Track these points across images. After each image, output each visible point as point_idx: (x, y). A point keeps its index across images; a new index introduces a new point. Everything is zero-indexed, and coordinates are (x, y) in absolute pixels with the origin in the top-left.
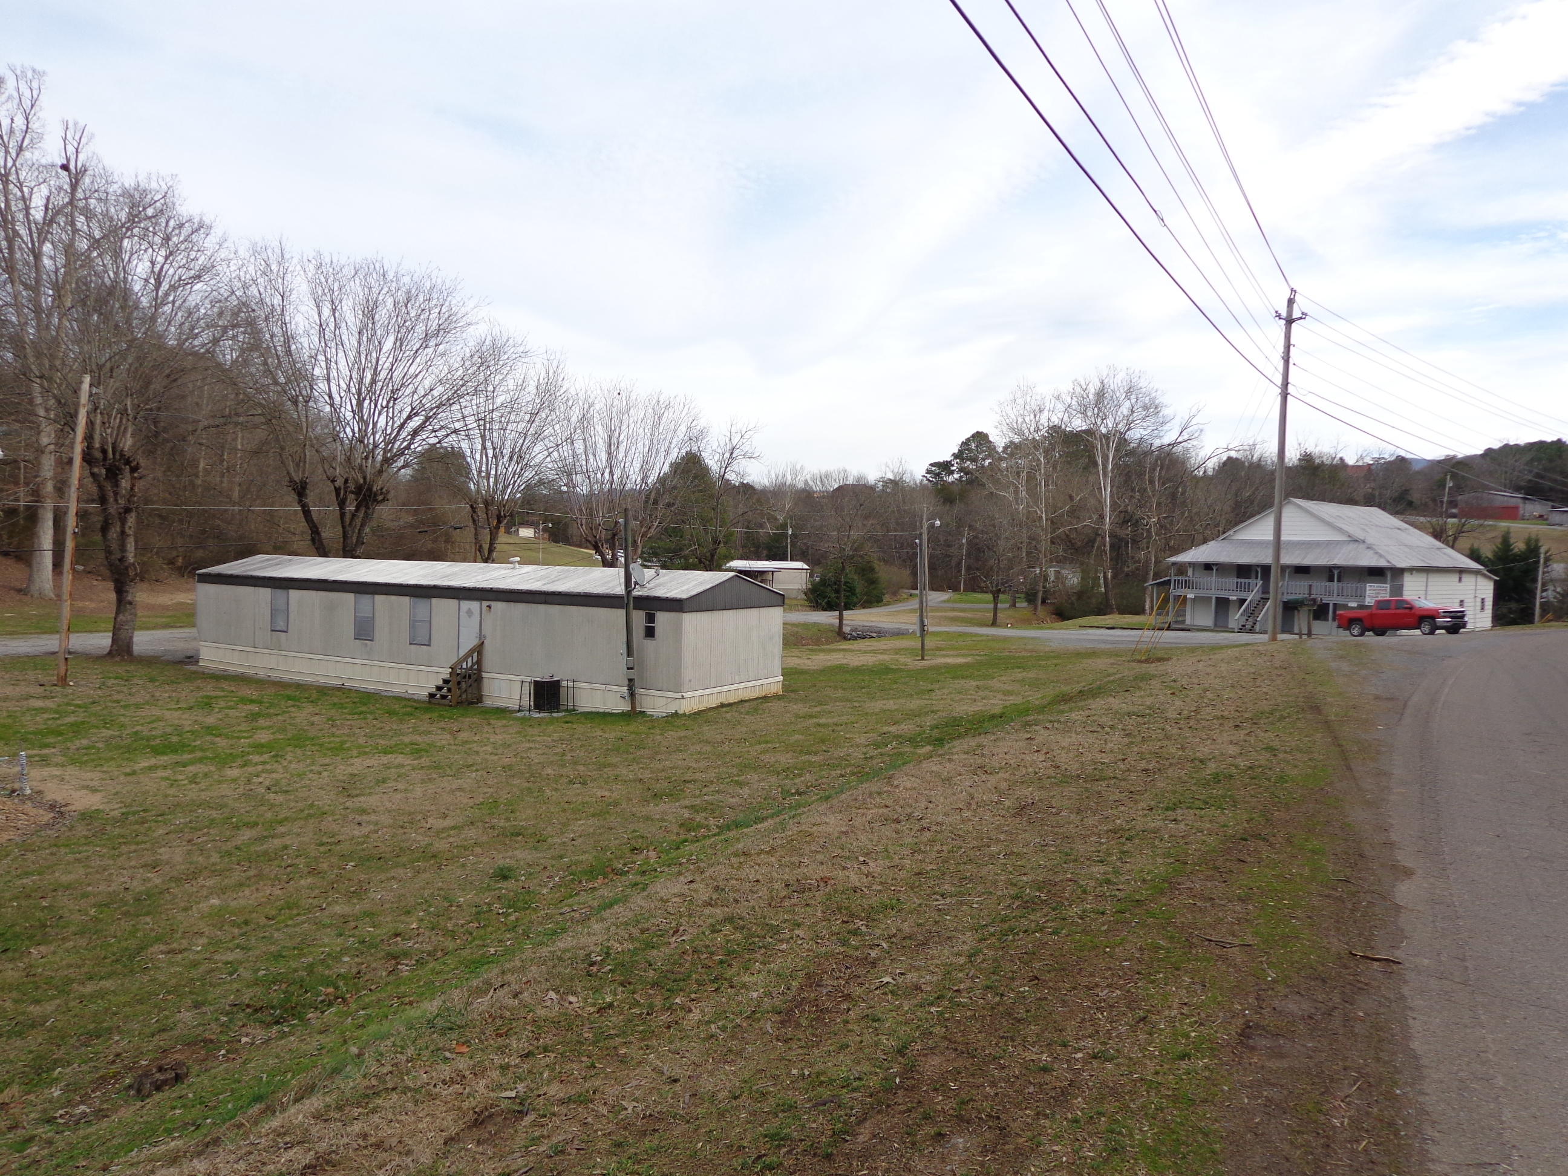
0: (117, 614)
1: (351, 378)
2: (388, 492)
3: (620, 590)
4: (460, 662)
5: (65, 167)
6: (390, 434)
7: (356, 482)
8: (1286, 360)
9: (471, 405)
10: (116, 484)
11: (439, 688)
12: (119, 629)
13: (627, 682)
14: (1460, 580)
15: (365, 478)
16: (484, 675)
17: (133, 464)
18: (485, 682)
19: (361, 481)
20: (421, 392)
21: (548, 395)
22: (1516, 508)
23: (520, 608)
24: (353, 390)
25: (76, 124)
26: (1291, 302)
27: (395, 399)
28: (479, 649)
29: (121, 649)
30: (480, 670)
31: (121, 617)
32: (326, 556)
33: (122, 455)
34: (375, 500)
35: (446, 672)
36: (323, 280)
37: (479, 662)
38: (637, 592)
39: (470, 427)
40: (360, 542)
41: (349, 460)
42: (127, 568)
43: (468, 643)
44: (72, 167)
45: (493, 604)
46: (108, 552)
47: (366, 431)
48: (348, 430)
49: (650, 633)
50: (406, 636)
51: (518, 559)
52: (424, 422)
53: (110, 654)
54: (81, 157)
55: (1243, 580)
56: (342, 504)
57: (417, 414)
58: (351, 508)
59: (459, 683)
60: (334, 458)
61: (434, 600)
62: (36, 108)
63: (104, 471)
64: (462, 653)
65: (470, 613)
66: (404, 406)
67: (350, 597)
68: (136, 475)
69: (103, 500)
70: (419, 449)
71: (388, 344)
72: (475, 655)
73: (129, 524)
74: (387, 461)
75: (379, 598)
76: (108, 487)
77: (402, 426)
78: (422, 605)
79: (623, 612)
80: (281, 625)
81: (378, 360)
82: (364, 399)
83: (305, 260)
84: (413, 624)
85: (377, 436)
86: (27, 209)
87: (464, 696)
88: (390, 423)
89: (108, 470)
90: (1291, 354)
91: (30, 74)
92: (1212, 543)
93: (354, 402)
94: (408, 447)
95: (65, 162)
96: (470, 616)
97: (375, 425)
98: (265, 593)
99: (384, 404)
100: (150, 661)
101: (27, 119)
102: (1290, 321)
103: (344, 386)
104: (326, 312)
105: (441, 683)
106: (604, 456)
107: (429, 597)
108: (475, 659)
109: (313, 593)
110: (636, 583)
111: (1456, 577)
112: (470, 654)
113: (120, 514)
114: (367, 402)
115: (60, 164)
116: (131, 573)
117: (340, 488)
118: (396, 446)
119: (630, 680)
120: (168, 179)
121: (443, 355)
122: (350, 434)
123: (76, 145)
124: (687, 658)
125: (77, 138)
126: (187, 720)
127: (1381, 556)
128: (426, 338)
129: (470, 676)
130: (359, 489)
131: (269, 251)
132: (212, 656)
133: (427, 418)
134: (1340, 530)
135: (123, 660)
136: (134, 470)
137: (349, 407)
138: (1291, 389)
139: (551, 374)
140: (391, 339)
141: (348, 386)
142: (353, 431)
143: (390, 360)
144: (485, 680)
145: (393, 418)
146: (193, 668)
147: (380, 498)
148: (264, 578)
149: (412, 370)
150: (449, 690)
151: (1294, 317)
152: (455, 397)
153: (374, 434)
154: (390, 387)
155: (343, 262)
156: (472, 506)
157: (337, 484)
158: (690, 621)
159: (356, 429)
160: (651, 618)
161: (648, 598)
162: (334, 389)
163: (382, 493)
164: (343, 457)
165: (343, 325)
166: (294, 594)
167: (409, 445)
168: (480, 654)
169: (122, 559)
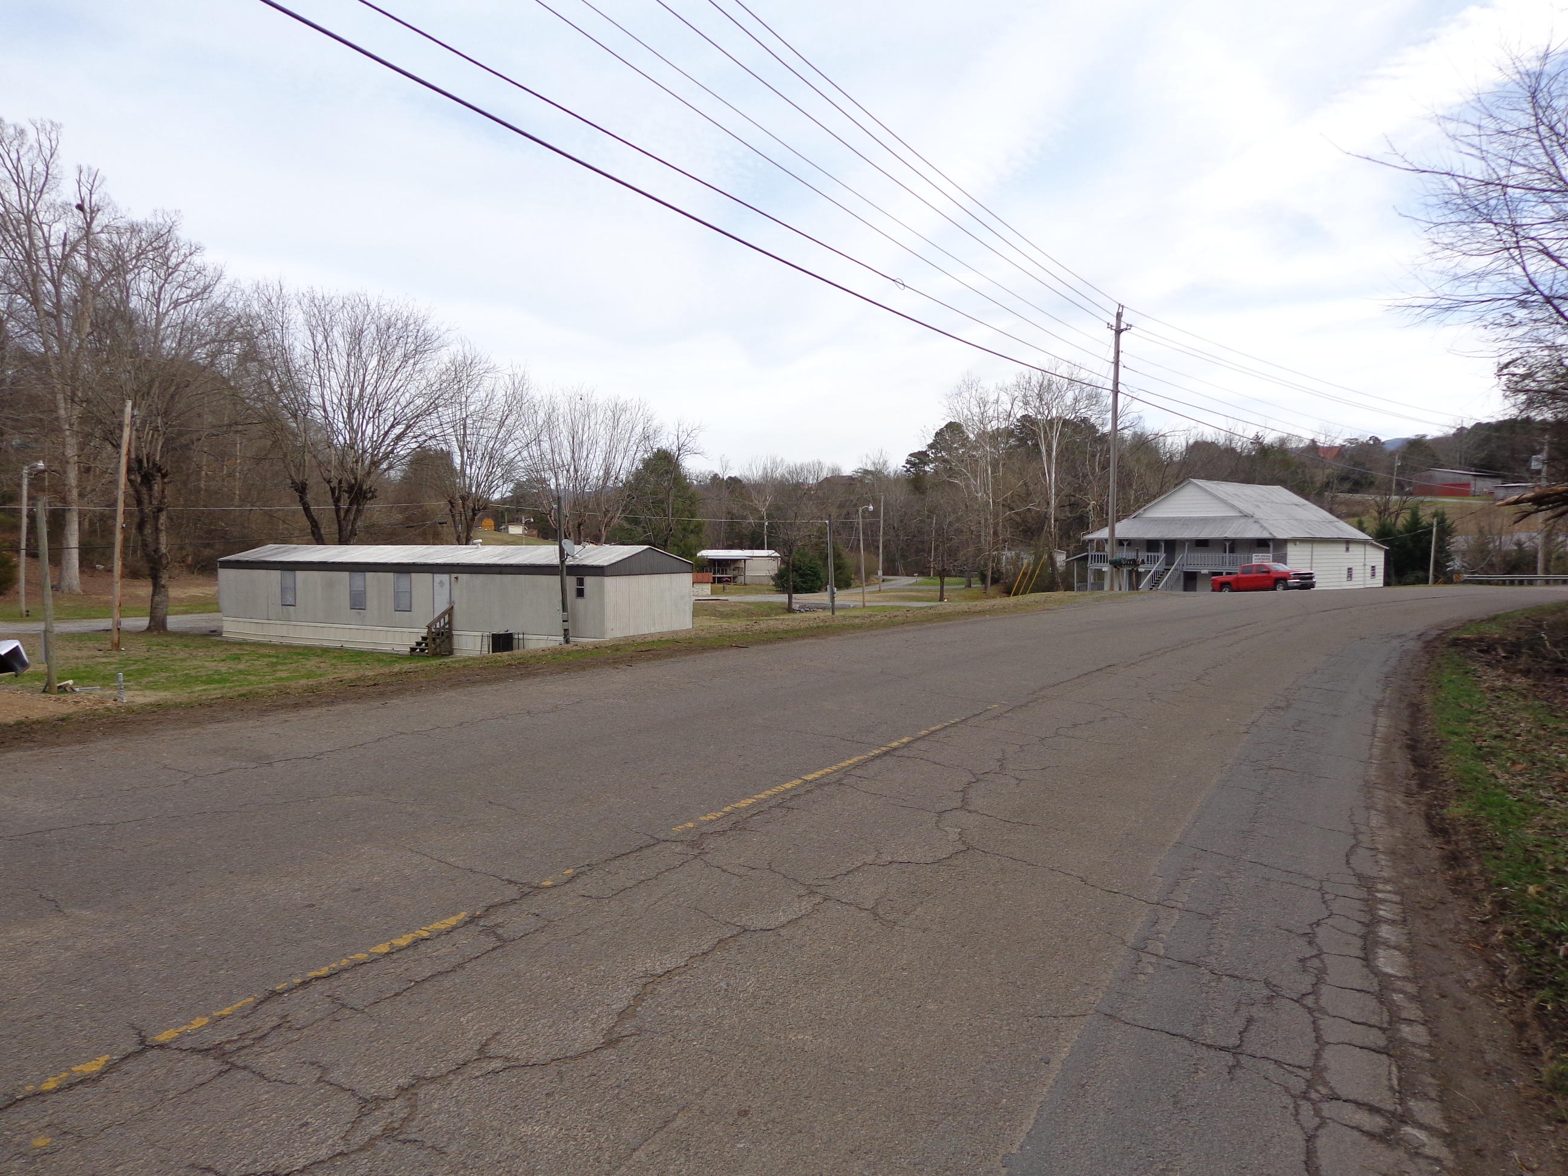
0: (153, 595)
1: (342, 394)
2: (376, 490)
3: (556, 560)
4: (434, 623)
5: (80, 207)
6: (376, 441)
7: (349, 483)
8: (1117, 364)
9: (447, 414)
10: (150, 489)
11: (419, 644)
12: (156, 608)
13: (563, 632)
14: (1347, 549)
15: (356, 479)
16: (454, 632)
17: (163, 472)
18: (455, 640)
19: (353, 481)
20: (404, 404)
21: (516, 400)
22: (1468, 485)
23: (481, 578)
24: (344, 404)
25: (89, 168)
26: (1119, 316)
27: (380, 411)
28: (450, 611)
29: (157, 625)
30: (450, 629)
31: (157, 598)
32: (323, 544)
33: (155, 464)
34: (365, 497)
35: (424, 632)
36: (317, 313)
37: (450, 622)
38: (569, 561)
39: (446, 432)
40: (353, 533)
41: (342, 463)
42: (160, 557)
43: (441, 607)
44: (86, 206)
45: (459, 576)
46: (145, 545)
47: (356, 439)
48: (340, 438)
49: (580, 593)
50: (391, 605)
51: (481, 541)
52: (406, 430)
53: (149, 629)
54: (94, 197)
55: (1152, 554)
56: (337, 501)
57: (398, 423)
58: (344, 506)
59: (434, 639)
60: (330, 462)
61: (413, 575)
62: (55, 156)
63: (139, 480)
64: (436, 616)
65: (441, 583)
66: (388, 418)
67: (345, 575)
68: (165, 480)
69: (139, 502)
70: (402, 453)
71: (373, 363)
72: (447, 617)
73: (161, 521)
74: (375, 464)
75: (369, 575)
76: (144, 490)
77: (386, 433)
78: (404, 579)
79: (558, 578)
80: (290, 600)
81: (364, 375)
82: (354, 411)
83: (301, 295)
84: (397, 594)
85: (366, 443)
86: (48, 246)
87: (438, 650)
88: (376, 432)
89: (142, 477)
90: (1121, 358)
91: (48, 127)
92: (1125, 521)
93: (345, 415)
94: (392, 452)
95: (80, 202)
96: (442, 586)
97: (363, 433)
98: (276, 574)
99: (371, 415)
100: (181, 635)
101: (47, 167)
102: (1118, 332)
103: (336, 401)
104: (320, 338)
105: (420, 640)
106: (569, 455)
107: (409, 572)
108: (447, 620)
109: (315, 573)
110: (568, 555)
111: (1343, 547)
112: (443, 615)
113: (154, 513)
114: (356, 413)
115: (75, 204)
116: (164, 562)
117: (335, 488)
118: (382, 450)
119: (566, 630)
120: (172, 215)
121: (420, 371)
122: (342, 441)
123: (90, 187)
124: (609, 610)
125: (91, 181)
126: (223, 668)
127: (1265, 529)
128: (406, 358)
129: (443, 633)
130: (351, 488)
131: (270, 289)
132: (233, 627)
133: (408, 427)
134: (1233, 507)
135: (159, 633)
136: (164, 476)
137: (341, 419)
138: (1120, 387)
139: (516, 384)
140: (375, 359)
141: (340, 401)
142: (345, 439)
143: (375, 376)
144: (455, 637)
145: (378, 427)
146: (219, 638)
147: (370, 495)
148: (275, 562)
149: (394, 384)
150: (427, 645)
151: (1122, 328)
152: (433, 406)
153: (363, 441)
154: (376, 401)
155: (332, 294)
156: (450, 502)
157: (332, 485)
158: (611, 583)
159: (348, 437)
160: (581, 582)
161: (578, 566)
162: (327, 404)
163: (370, 491)
164: (337, 461)
165: (335, 349)
166: (300, 575)
167: (393, 450)
168: (450, 616)
169: (156, 550)
